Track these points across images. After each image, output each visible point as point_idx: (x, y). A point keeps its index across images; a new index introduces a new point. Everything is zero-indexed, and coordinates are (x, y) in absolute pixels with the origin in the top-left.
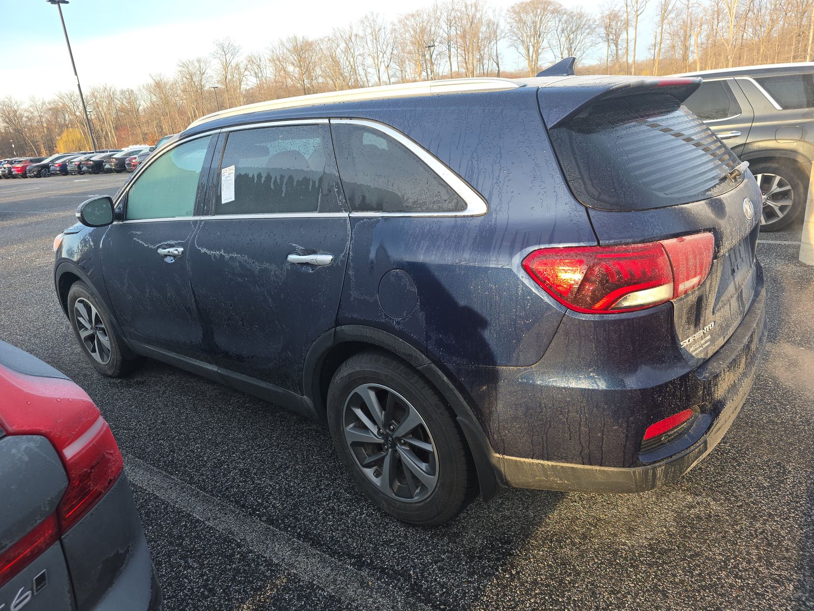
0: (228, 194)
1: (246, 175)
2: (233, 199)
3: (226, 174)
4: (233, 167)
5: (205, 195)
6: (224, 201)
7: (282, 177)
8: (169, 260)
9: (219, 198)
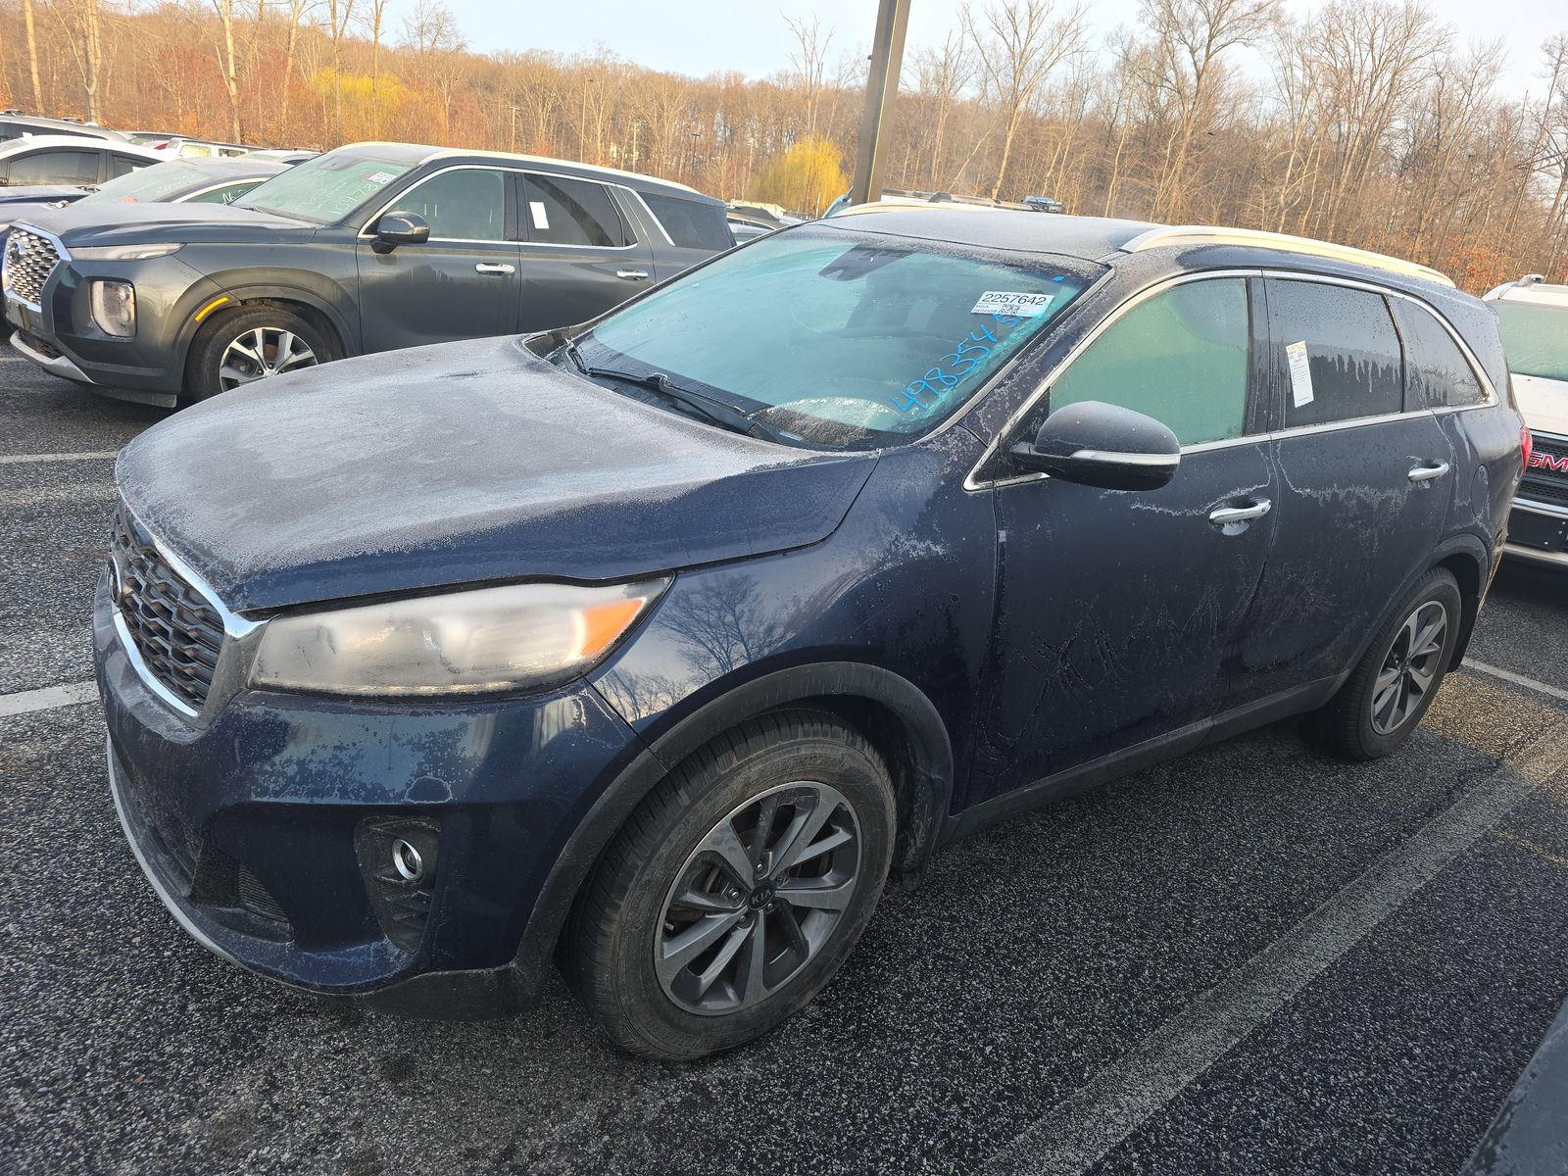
0: (1303, 392)
1: (1324, 359)
2: (1312, 399)
3: (1295, 355)
4: (1302, 344)
5: (1270, 393)
6: (1297, 404)
7: (1366, 364)
8: (1228, 530)
9: (1290, 396)
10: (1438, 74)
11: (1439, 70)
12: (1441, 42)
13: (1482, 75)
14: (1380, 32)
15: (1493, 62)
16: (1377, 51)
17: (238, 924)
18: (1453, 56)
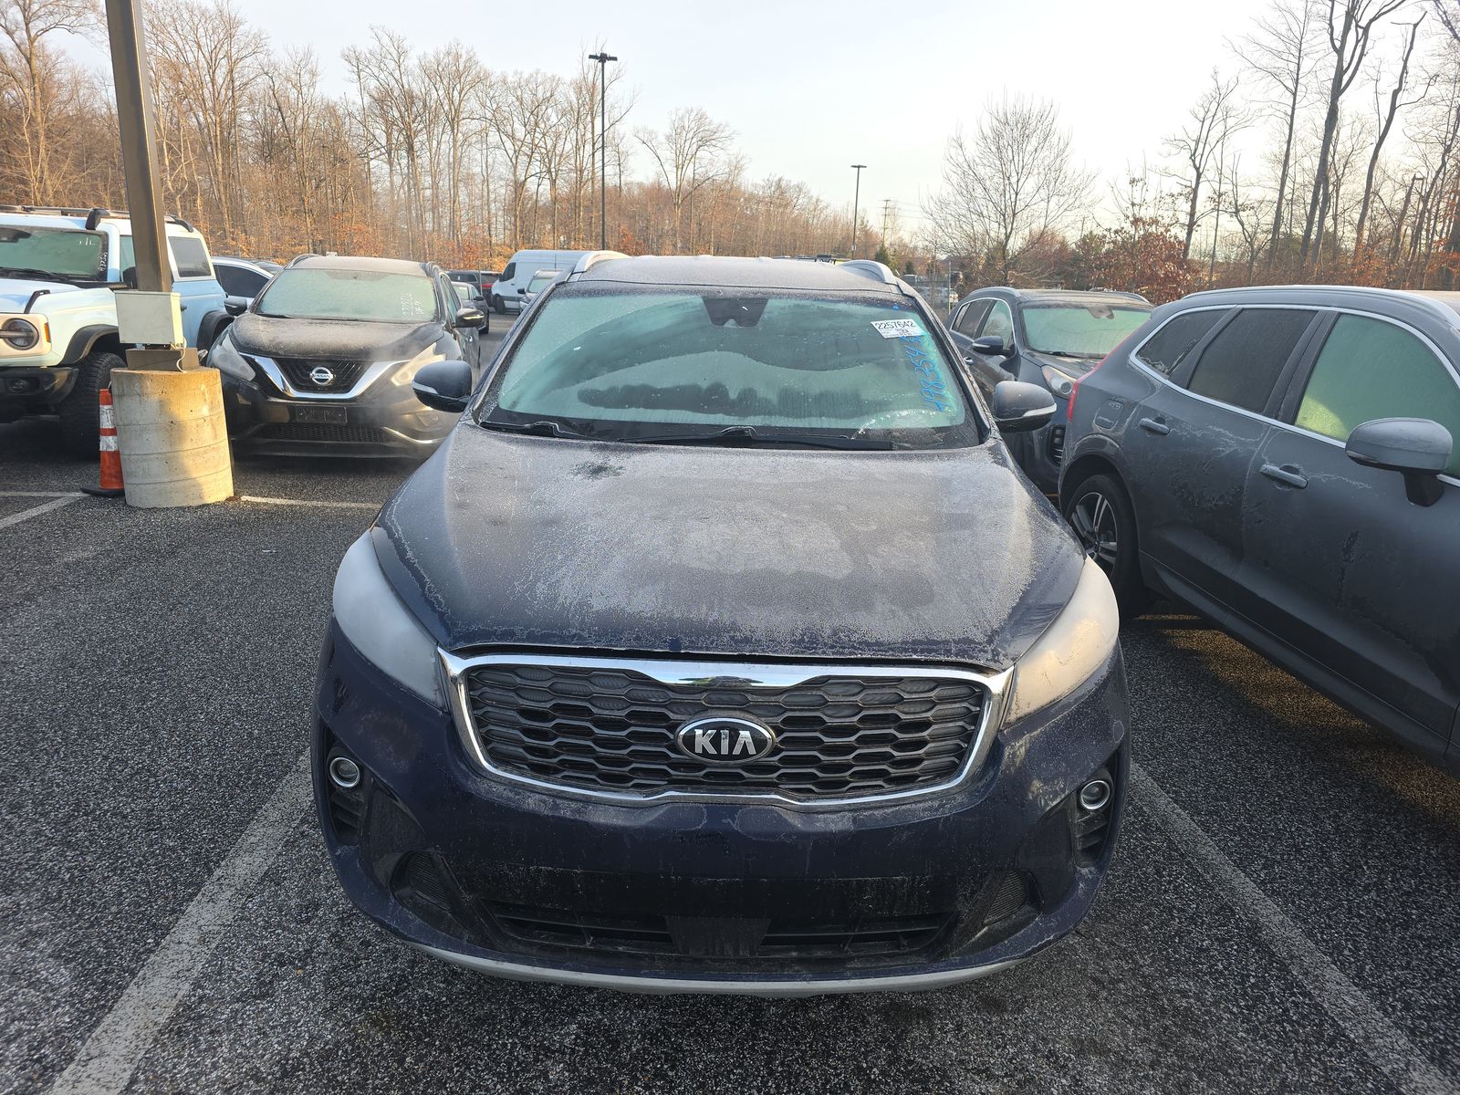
10: (267, 74)
11: (266, 70)
12: (257, 45)
13: (306, 78)
14: (201, 31)
15: (309, 66)
16: (205, 50)
17: (993, 939)
18: (272, 57)
